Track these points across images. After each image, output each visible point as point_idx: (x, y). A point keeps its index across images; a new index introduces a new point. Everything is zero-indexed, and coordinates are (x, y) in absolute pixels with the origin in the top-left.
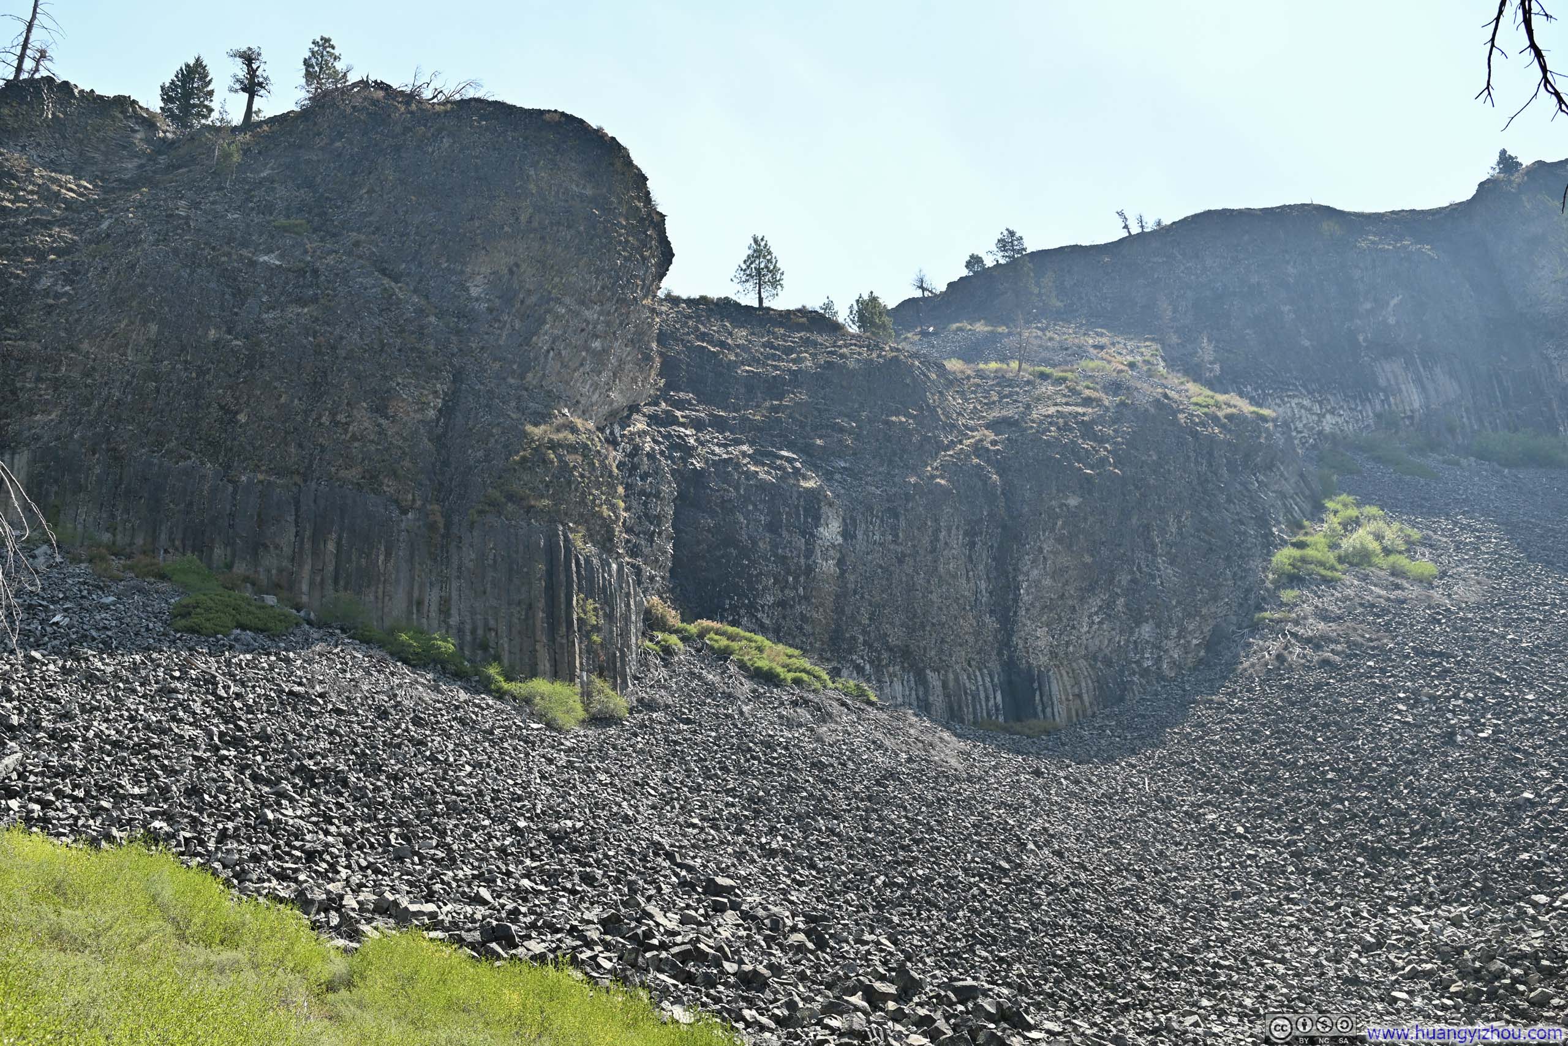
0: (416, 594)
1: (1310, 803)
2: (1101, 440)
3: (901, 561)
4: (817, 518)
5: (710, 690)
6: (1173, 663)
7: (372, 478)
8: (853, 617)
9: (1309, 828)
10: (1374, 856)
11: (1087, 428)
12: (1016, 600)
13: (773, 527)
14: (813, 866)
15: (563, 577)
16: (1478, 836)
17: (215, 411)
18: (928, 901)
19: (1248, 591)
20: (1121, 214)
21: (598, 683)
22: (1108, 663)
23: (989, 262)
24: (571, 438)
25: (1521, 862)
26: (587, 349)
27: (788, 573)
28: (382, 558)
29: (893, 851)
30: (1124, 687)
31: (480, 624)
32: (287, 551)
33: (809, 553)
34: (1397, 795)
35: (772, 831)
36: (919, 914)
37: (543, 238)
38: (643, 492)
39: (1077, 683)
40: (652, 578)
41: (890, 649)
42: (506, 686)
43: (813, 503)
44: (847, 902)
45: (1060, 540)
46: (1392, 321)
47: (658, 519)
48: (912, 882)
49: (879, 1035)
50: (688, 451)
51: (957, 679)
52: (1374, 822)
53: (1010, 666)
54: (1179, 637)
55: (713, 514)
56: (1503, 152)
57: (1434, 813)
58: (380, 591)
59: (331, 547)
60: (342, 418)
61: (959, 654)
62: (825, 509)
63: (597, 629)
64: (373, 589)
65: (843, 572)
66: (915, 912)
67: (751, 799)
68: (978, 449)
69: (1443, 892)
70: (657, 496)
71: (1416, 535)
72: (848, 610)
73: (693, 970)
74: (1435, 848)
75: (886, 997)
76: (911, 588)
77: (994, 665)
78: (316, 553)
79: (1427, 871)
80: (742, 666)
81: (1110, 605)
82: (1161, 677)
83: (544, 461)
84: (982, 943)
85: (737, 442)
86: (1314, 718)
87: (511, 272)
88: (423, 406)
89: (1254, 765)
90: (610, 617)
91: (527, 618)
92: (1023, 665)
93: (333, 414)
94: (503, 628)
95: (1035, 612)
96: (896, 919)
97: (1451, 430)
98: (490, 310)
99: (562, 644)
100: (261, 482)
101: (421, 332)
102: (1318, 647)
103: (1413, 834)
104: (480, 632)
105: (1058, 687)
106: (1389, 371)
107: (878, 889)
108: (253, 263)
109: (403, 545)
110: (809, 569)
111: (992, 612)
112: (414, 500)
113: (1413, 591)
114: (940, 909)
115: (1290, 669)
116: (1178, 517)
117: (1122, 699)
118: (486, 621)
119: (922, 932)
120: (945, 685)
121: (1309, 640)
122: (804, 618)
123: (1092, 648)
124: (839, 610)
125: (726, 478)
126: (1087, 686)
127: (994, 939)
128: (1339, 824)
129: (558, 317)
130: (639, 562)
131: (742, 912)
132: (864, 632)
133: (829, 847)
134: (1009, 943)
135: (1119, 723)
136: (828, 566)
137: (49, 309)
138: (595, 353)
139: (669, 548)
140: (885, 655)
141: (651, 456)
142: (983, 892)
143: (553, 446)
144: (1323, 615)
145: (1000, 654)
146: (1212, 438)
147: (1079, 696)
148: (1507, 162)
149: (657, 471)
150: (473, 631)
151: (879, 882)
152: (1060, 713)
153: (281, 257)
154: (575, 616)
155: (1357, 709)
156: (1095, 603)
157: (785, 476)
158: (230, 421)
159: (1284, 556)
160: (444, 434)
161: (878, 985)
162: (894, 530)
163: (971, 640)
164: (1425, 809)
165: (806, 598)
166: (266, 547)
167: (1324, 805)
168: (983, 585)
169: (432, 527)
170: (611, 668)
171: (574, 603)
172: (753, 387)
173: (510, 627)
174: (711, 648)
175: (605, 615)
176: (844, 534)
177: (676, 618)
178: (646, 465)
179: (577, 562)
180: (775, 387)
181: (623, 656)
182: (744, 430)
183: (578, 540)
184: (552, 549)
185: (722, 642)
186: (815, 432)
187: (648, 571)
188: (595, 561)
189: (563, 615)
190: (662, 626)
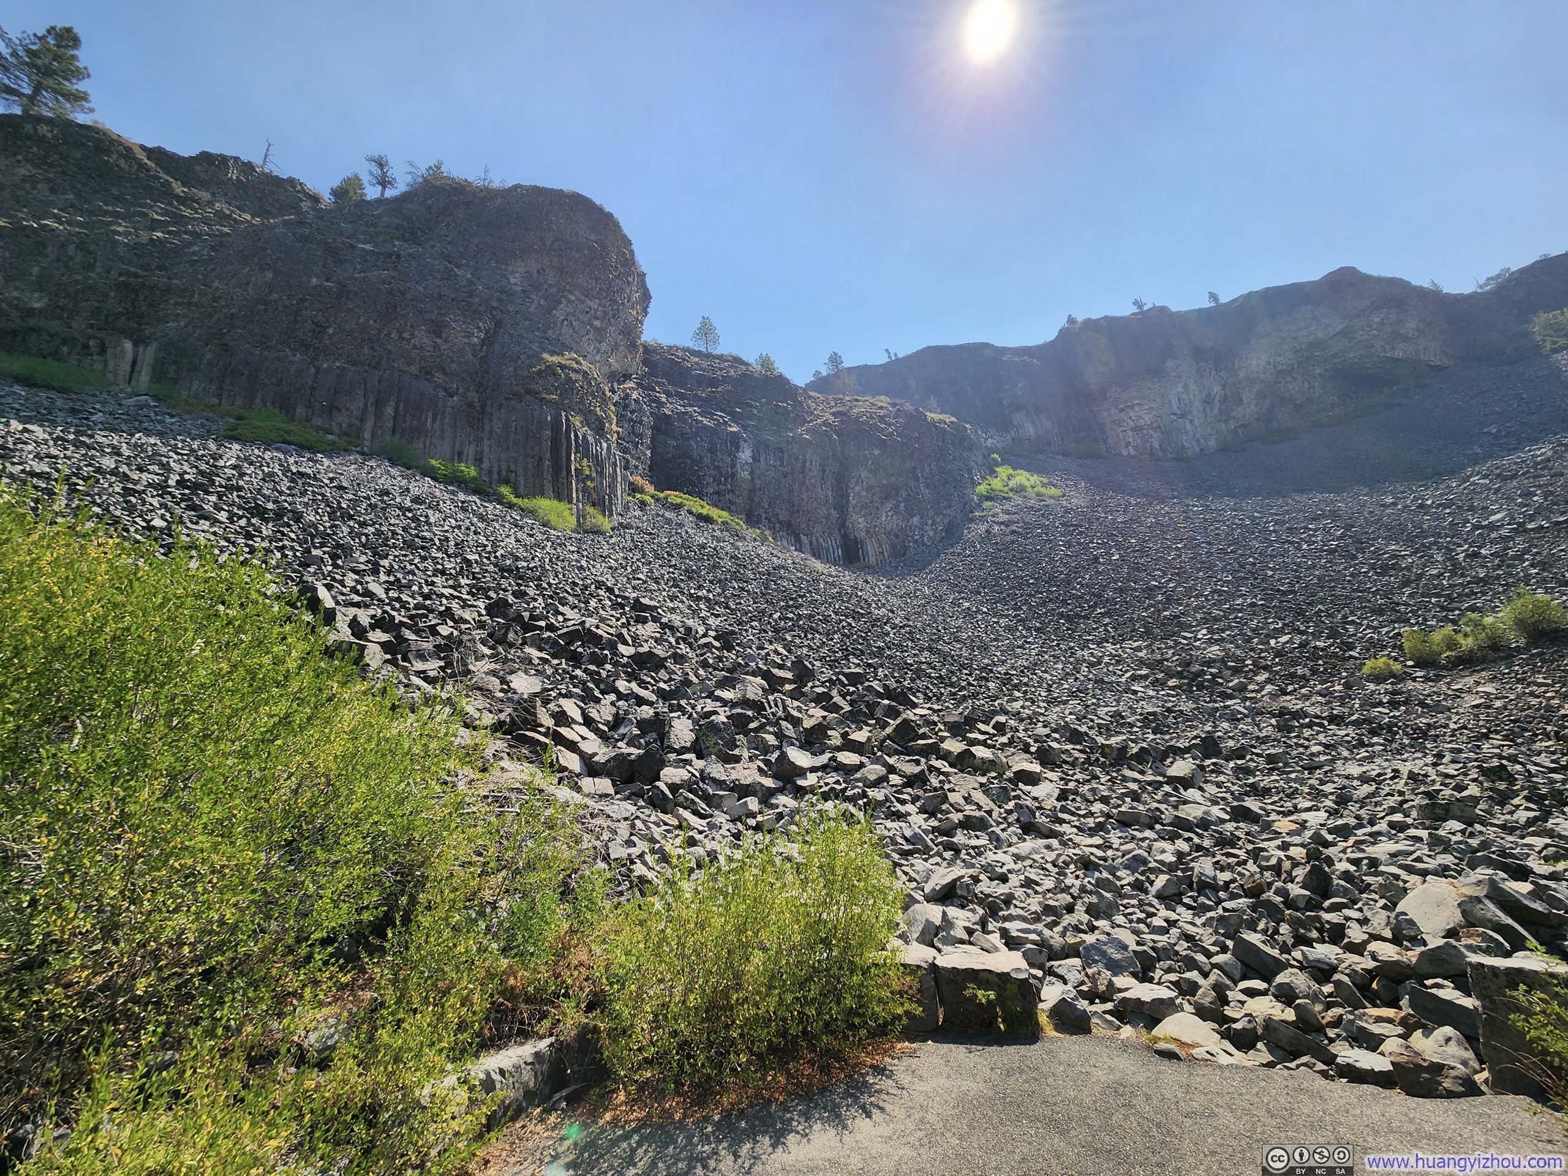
0: (457, 447)
1: (1022, 595)
2: (890, 425)
3: (785, 476)
4: (738, 448)
5: (669, 521)
6: (930, 538)
7: (428, 373)
8: (759, 503)
9: (1024, 608)
10: (1069, 619)
11: (882, 419)
12: (848, 501)
13: (712, 451)
14: (727, 607)
15: (564, 441)
16: (1132, 606)
17: (309, 326)
18: (812, 628)
19: (965, 504)
20: (887, 351)
21: (590, 510)
22: (897, 536)
23: (824, 374)
24: (575, 366)
25: (1165, 616)
26: (591, 325)
27: (721, 475)
28: (429, 421)
29: (785, 599)
30: (905, 548)
31: (504, 468)
32: (356, 413)
33: (733, 466)
34: (1074, 588)
35: (700, 587)
36: (806, 636)
37: (560, 256)
38: (631, 420)
39: (881, 546)
40: (636, 467)
41: (780, 523)
42: (514, 500)
43: (735, 441)
44: (752, 627)
45: (870, 471)
46: (1019, 393)
47: (641, 436)
48: (799, 617)
49: (776, 706)
50: (661, 404)
51: (817, 540)
52: (1064, 602)
53: (845, 537)
54: (932, 525)
55: (675, 439)
56: (1070, 316)
57: (1099, 596)
58: (428, 443)
59: (389, 411)
60: (406, 335)
61: (818, 528)
62: (742, 443)
63: (589, 477)
64: (422, 440)
65: (753, 479)
66: (803, 635)
67: (686, 571)
68: (825, 423)
69: (1120, 636)
70: (641, 422)
71: (1046, 481)
72: (756, 500)
73: (580, 650)
74: (1106, 613)
75: (784, 681)
76: (791, 491)
77: (836, 534)
78: (378, 415)
79: (1106, 625)
80: (690, 512)
81: (897, 506)
82: (924, 544)
83: (554, 375)
84: (854, 654)
85: (691, 406)
86: (1014, 556)
87: (539, 272)
88: (469, 335)
89: (986, 579)
90: (601, 474)
91: (538, 465)
92: (852, 537)
93: (400, 333)
94: (520, 471)
95: (857, 509)
96: (789, 638)
97: (1049, 444)
98: (524, 291)
99: (563, 484)
100: (338, 367)
101: (471, 294)
102: (1007, 526)
103: (1090, 607)
104: (504, 473)
105: (871, 548)
106: (1018, 418)
107: (775, 621)
108: (353, 247)
109: (448, 416)
110: (733, 475)
111: (835, 508)
112: (458, 389)
113: (1050, 502)
114: (821, 634)
115: (995, 536)
116: (929, 465)
117: (904, 554)
118: (509, 467)
119: (810, 648)
120: (811, 543)
121: (1002, 523)
122: (730, 502)
123: (888, 529)
124: (751, 499)
125: (684, 421)
126: (886, 547)
127: (862, 651)
128: (1044, 604)
129: (569, 301)
130: (628, 456)
131: (661, 624)
132: (765, 512)
133: (739, 597)
134: (873, 655)
135: (905, 565)
136: (745, 474)
137: (193, 263)
138: (596, 329)
139: (648, 453)
140: (777, 526)
141: (636, 401)
142: (850, 624)
143: (563, 367)
144: (1007, 512)
145: (839, 530)
146: (944, 430)
147: (882, 553)
148: (1071, 320)
149: (641, 410)
150: (499, 473)
151: (776, 616)
152: (873, 560)
153: (376, 246)
154: (573, 468)
155: (1038, 550)
156: (889, 505)
157: (719, 424)
158: (320, 332)
159: (982, 489)
160: (486, 356)
161: (775, 671)
162: (782, 459)
163: (824, 522)
164: (1093, 594)
165: (731, 491)
166: (339, 410)
167: (1031, 596)
168: (830, 493)
169: (470, 405)
170: (602, 504)
171: (573, 458)
172: (701, 381)
173: (526, 470)
174: (672, 504)
175: (597, 472)
176: (754, 458)
177: (650, 489)
178: (633, 406)
179: (576, 436)
180: (713, 383)
181: (610, 499)
182: (695, 400)
183: (577, 421)
184: (556, 424)
185: (679, 501)
186: (737, 405)
187: (634, 462)
188: (591, 439)
189: (564, 463)
190: (642, 491)
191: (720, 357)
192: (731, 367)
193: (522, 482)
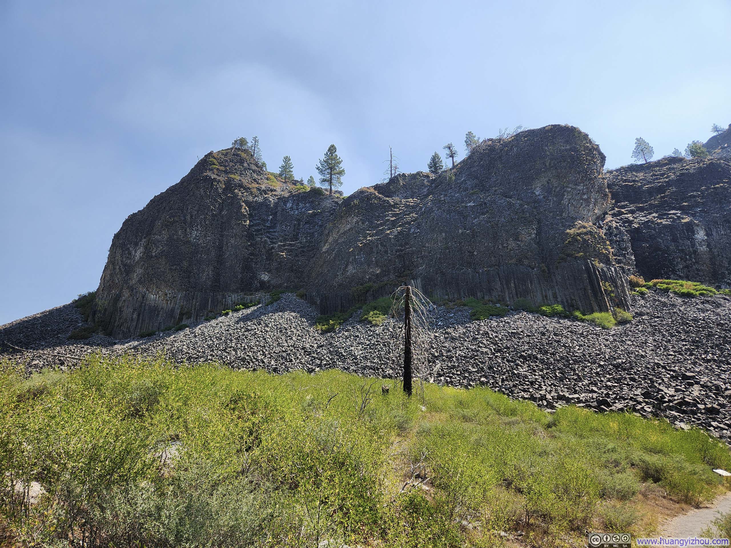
0: (544, 294)
4: (693, 233)
5: (664, 304)
7: (520, 261)
8: (720, 265)
13: (674, 240)
15: (594, 277)
17: (467, 253)
21: (618, 310)
24: (585, 230)
26: (582, 199)
27: (686, 255)
28: (529, 285)
31: (569, 299)
32: (499, 289)
33: (693, 245)
35: (706, 352)
37: (556, 168)
38: (617, 241)
40: (629, 270)
42: (584, 317)
43: (690, 228)
47: (625, 249)
50: (631, 222)
55: (647, 241)
58: (532, 295)
59: (512, 285)
60: (505, 245)
62: (695, 228)
63: (612, 292)
64: (530, 295)
65: (711, 249)
67: (693, 342)
70: (623, 240)
72: (717, 263)
73: (685, 409)
78: (508, 288)
80: (675, 293)
83: (577, 241)
85: (650, 214)
87: (548, 183)
88: (530, 234)
90: (616, 287)
91: (585, 293)
93: (502, 245)
94: (577, 298)
98: (544, 197)
99: (600, 299)
100: (486, 271)
101: (523, 211)
104: (569, 301)
108: (466, 207)
109: (535, 279)
110: (695, 252)
112: (535, 264)
118: (570, 297)
122: (697, 270)
124: (713, 264)
125: (649, 227)
129: (568, 192)
130: (622, 265)
131: (701, 385)
136: (704, 248)
137: (415, 237)
138: (585, 200)
139: (633, 258)
141: (616, 228)
143: (579, 235)
149: (620, 232)
150: (567, 301)
153: (474, 202)
154: (603, 289)
157: (674, 220)
158: (472, 255)
160: (539, 241)
165: (697, 262)
166: (493, 290)
169: (543, 271)
170: (621, 304)
171: (601, 285)
172: (651, 192)
173: (580, 297)
174: (660, 289)
175: (614, 286)
176: (707, 235)
177: (641, 281)
178: (615, 231)
179: (598, 271)
180: (661, 189)
181: (625, 299)
182: (652, 208)
183: (596, 263)
184: (588, 268)
185: (665, 286)
186: (683, 200)
187: (627, 267)
188: (605, 269)
189: (598, 290)
190: (638, 285)
191: (658, 164)
192: (669, 169)
193: (580, 304)
